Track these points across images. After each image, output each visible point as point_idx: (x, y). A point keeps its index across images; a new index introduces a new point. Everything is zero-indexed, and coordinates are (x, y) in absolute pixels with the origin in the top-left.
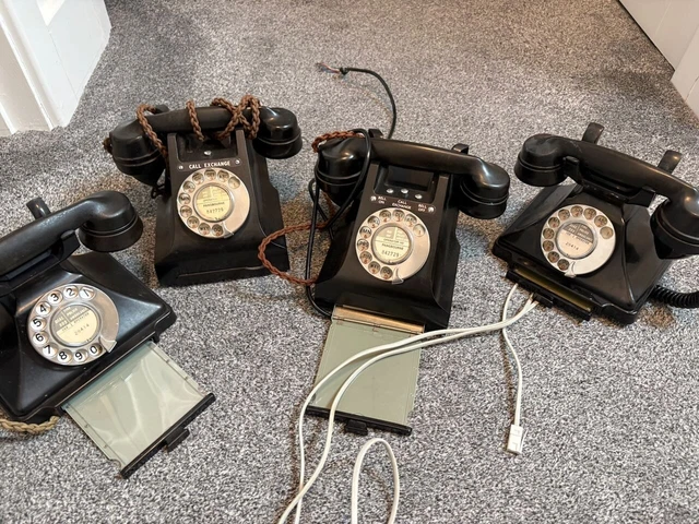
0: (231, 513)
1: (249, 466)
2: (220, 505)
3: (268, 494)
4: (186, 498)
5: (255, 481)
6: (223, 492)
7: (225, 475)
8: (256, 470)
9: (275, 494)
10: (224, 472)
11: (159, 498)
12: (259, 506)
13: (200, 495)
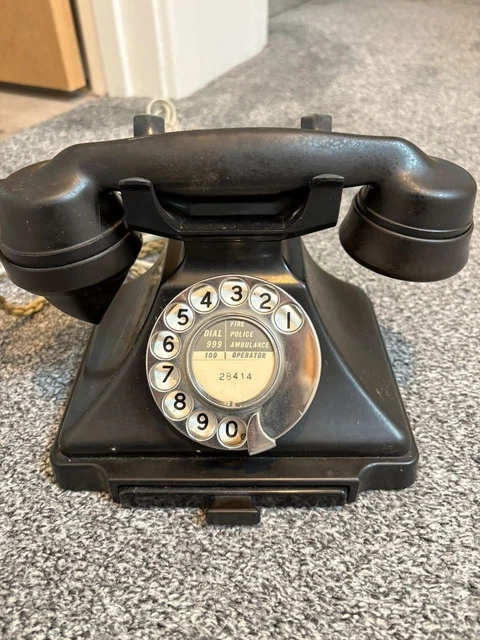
0: (113, 609)
1: (189, 536)
2: (103, 582)
3: (198, 612)
4: (58, 537)
5: (187, 570)
6: (121, 559)
7: (140, 531)
8: (197, 549)
9: (211, 621)
10: (141, 525)
11: (20, 514)
12: (170, 626)
13: (80, 545)
